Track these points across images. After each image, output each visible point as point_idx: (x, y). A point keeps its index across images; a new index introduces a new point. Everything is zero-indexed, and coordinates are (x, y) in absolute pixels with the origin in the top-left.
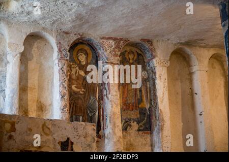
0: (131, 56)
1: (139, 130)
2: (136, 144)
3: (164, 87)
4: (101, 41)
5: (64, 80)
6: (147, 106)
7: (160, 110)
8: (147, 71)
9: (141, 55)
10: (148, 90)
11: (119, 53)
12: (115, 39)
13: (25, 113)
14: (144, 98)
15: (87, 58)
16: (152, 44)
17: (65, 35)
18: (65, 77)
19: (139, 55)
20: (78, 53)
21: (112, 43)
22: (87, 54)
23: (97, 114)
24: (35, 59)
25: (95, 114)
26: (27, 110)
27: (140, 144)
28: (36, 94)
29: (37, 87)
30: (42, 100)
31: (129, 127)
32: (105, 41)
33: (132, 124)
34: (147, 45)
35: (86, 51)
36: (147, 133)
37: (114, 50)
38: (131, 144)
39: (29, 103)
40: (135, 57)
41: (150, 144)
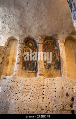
0: (50, 43)
1: (55, 69)
2: (53, 74)
3: (63, 49)
4: (36, 37)
5: (20, 50)
6: (58, 59)
7: (62, 58)
8: (57, 47)
9: (54, 42)
10: (58, 53)
11: (43, 40)
12: (41, 36)
13: (8, 62)
14: (57, 56)
15: (32, 44)
16: (57, 36)
17: (22, 37)
18: (21, 48)
19: (53, 42)
20: (29, 43)
21: (40, 37)
22: (32, 43)
23: (36, 62)
24: (13, 46)
25: (35, 63)
26: (8, 61)
27: (55, 74)
28: (12, 56)
29: (13, 54)
30: (14, 58)
31: (50, 67)
32: (37, 37)
33: (52, 66)
34: (55, 37)
35: (32, 42)
36: (59, 70)
37: (41, 39)
38: (51, 74)
39: (10, 59)
40: (52, 43)
41: (60, 74)
